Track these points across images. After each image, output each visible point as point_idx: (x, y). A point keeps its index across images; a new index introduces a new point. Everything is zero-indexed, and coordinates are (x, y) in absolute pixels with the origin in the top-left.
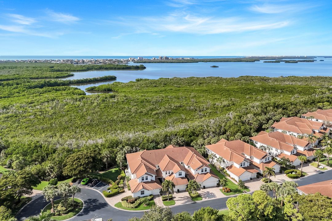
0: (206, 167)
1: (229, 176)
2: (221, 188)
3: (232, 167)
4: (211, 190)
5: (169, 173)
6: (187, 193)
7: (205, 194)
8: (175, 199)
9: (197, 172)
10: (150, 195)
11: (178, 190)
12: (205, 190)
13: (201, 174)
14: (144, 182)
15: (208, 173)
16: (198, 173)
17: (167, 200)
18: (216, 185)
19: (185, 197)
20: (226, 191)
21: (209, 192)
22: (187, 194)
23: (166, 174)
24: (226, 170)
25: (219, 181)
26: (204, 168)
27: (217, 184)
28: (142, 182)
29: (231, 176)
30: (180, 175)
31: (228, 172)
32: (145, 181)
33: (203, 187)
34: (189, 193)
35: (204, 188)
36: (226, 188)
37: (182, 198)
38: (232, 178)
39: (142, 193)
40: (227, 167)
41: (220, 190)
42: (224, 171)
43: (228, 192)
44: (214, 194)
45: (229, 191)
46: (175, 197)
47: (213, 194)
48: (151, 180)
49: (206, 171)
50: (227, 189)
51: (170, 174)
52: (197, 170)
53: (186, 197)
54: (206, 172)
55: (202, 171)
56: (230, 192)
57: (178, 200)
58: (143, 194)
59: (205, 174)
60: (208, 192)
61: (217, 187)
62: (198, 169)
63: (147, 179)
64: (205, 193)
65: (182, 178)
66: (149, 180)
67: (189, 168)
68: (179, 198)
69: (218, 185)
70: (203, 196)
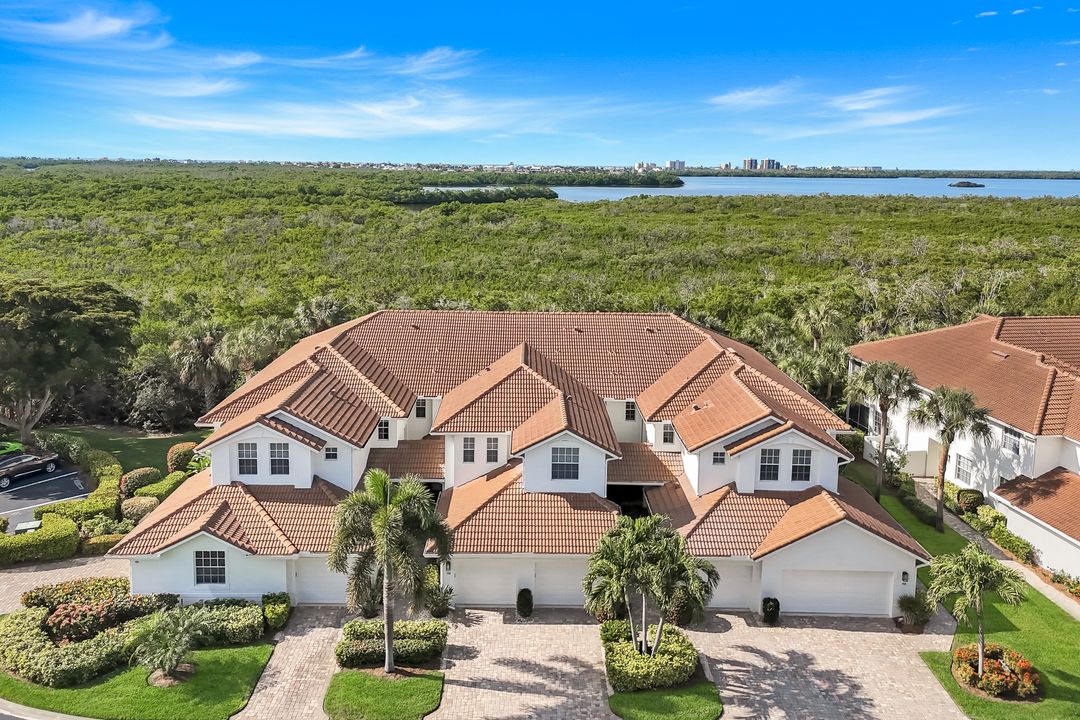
0: (803, 442)
1: (1030, 558)
2: (941, 643)
3: (1058, 484)
4: (827, 649)
5: (492, 456)
6: (594, 631)
7: (760, 674)
8: (460, 670)
9: (722, 475)
10: (269, 599)
11: (525, 596)
12: (779, 641)
13: (758, 494)
14: (249, 489)
15: (816, 491)
16: (733, 486)
17: (375, 660)
18: (891, 610)
19: (558, 665)
20: (995, 678)
21: (807, 660)
22: (585, 643)
23: (469, 456)
24: (1003, 506)
25: (924, 576)
26: (787, 444)
27: (906, 603)
28: (234, 484)
29: (1047, 562)
30: (565, 469)
31: (1021, 524)
32: (264, 477)
33: (758, 608)
34: (609, 639)
35: (771, 614)
36: (995, 655)
37: (526, 666)
38: (1058, 580)
39: (210, 568)
40: (1006, 487)
41: (932, 659)
42: (985, 514)
43: (1008, 693)
44: (855, 687)
45: (1027, 685)
46: (468, 653)
47: (843, 689)
48: (316, 479)
49: (801, 472)
50: (1006, 664)
51: (494, 466)
52: (719, 459)
53: (568, 668)
54: (800, 486)
55: (769, 472)
56: (1030, 697)
57: (474, 685)
58: (219, 578)
59: (793, 499)
60: (800, 660)
61: (898, 625)
62: (727, 447)
63: (280, 466)
64: (760, 663)
65: (579, 501)
66: (300, 476)
67: (669, 447)
68: (499, 662)
69: (914, 616)
70: (736, 691)
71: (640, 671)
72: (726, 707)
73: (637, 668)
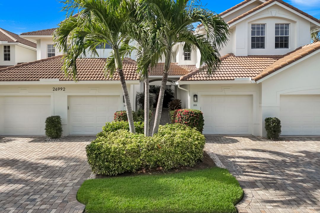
16: (231, 54)
70: (257, 177)
71: (128, 147)
72: (247, 191)
73: (124, 144)
